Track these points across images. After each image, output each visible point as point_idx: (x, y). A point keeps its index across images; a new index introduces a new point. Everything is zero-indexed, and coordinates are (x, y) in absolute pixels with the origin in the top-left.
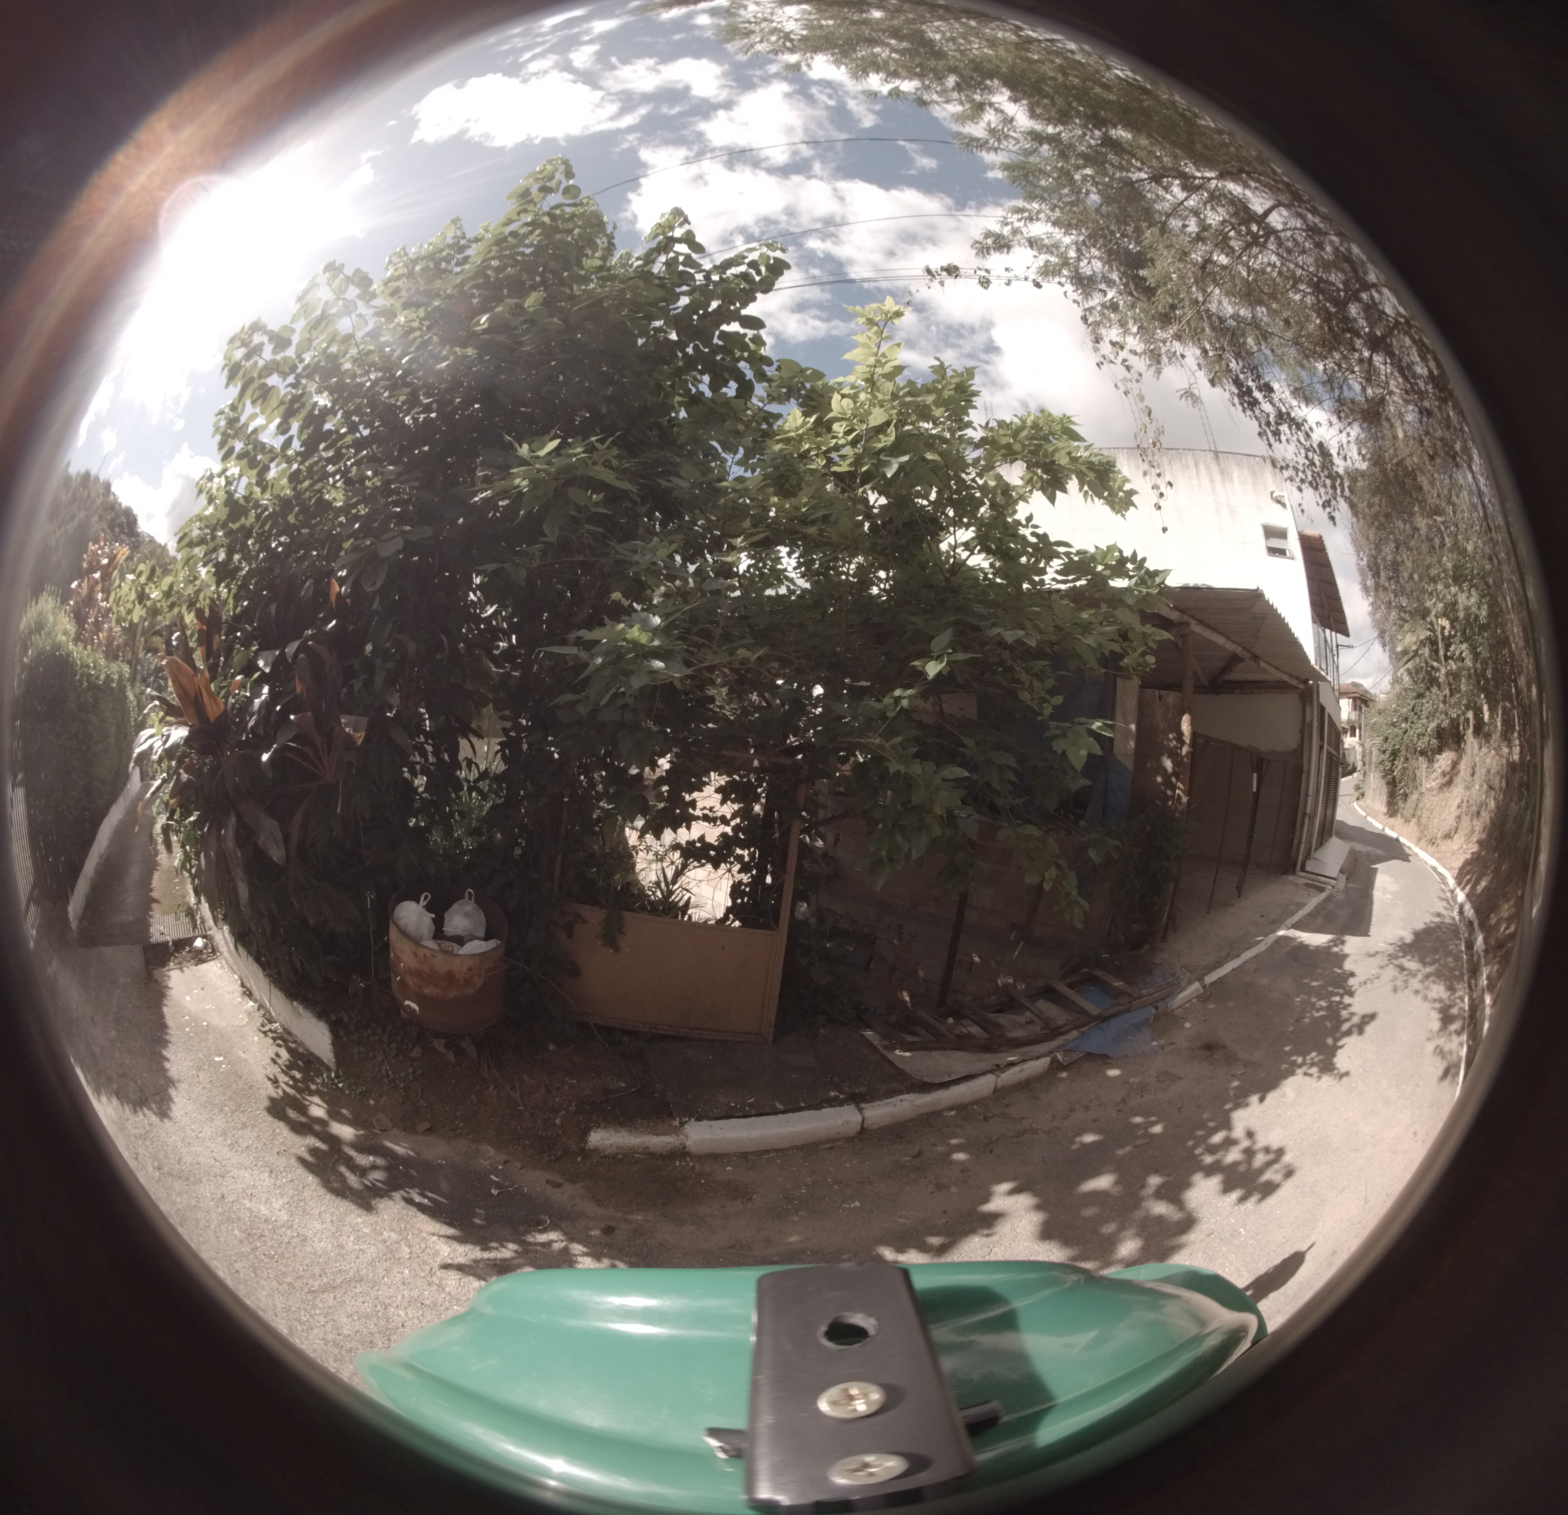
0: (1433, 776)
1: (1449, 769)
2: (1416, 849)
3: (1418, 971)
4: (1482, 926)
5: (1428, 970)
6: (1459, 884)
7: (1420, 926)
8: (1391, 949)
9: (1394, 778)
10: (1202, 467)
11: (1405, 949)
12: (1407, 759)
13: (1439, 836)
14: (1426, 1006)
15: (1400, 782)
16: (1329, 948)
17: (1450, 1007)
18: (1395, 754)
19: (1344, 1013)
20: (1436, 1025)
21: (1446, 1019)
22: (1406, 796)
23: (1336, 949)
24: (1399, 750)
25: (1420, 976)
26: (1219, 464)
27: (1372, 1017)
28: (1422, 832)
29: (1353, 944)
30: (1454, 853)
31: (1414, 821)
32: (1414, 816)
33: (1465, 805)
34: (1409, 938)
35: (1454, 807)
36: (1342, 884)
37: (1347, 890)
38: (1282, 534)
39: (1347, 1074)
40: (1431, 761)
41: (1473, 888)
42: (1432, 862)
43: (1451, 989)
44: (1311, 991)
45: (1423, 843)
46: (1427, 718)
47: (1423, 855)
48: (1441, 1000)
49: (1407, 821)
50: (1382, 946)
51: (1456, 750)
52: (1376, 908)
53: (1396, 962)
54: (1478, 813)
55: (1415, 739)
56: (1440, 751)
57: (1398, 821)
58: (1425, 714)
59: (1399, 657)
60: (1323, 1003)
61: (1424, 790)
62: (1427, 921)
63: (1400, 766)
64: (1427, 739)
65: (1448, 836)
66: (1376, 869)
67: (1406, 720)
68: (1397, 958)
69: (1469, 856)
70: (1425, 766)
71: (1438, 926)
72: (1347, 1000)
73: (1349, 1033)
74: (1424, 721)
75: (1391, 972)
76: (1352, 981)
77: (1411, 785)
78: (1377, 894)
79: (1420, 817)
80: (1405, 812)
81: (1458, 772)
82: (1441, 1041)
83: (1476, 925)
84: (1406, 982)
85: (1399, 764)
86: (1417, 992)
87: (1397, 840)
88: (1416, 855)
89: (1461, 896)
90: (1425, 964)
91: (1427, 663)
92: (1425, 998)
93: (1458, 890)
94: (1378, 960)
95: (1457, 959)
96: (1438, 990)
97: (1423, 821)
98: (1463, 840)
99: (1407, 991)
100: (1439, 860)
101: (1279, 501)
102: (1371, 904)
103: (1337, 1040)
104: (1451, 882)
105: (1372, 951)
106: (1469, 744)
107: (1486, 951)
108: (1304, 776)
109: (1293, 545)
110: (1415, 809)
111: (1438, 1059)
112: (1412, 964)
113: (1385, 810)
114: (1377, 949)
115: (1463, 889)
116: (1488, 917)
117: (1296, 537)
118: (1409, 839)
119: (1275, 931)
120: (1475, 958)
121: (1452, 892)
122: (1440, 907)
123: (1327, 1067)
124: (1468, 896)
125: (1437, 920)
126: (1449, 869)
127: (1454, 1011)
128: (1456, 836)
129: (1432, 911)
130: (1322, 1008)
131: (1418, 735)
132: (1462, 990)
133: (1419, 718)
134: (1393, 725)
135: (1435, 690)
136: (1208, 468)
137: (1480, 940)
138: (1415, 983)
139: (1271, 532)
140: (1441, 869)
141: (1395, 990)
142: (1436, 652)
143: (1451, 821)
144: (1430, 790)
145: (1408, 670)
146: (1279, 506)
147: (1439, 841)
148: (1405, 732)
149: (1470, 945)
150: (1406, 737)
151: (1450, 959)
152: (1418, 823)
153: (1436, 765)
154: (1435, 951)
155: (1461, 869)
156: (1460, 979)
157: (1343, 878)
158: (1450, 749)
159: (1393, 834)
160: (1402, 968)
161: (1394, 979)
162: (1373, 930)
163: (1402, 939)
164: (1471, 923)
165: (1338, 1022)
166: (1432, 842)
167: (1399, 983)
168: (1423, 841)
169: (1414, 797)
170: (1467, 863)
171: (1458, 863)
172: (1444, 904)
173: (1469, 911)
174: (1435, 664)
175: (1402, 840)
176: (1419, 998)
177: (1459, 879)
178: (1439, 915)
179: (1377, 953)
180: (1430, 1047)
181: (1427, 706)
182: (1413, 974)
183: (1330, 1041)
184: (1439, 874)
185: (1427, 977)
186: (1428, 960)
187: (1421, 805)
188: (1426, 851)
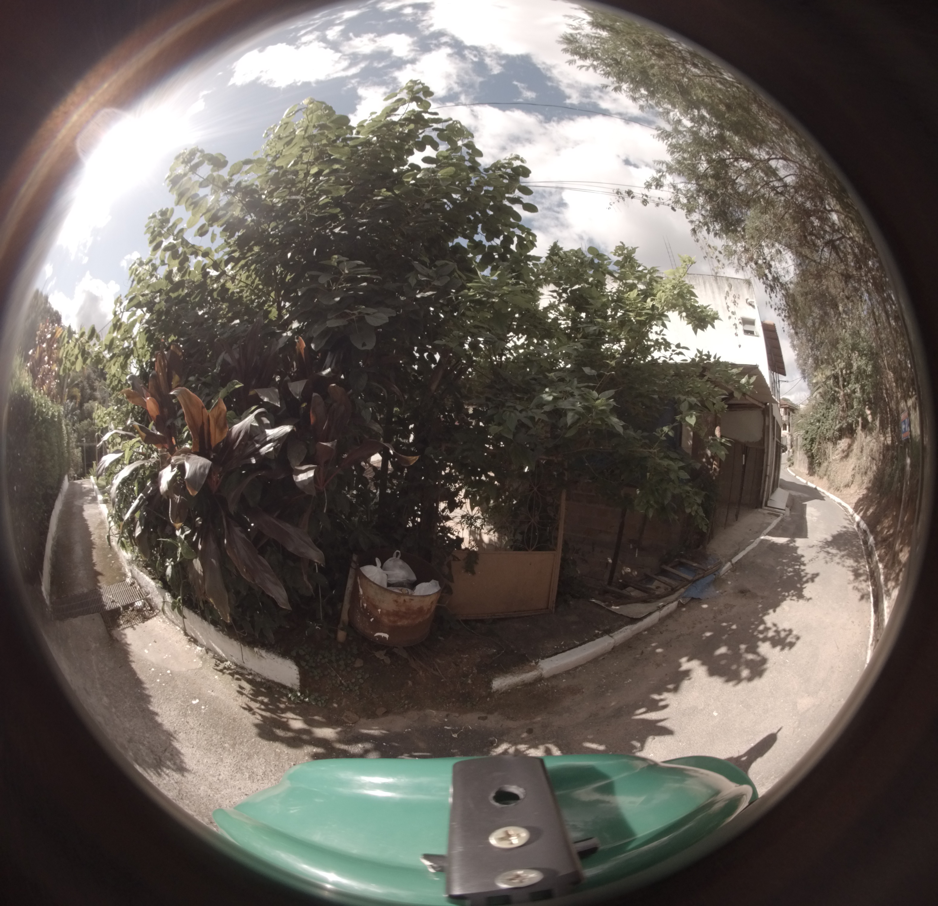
0: (836, 452)
1: (846, 448)
2: (828, 494)
3: (837, 554)
4: (872, 532)
5: (843, 553)
6: (856, 511)
7: (835, 533)
8: (821, 544)
9: (812, 454)
10: (708, 285)
11: (828, 544)
12: (820, 443)
13: (842, 485)
14: (844, 569)
15: (816, 456)
16: (788, 544)
17: (858, 569)
18: (812, 440)
19: (803, 574)
20: (852, 577)
21: (857, 575)
22: (820, 464)
23: (792, 545)
24: (815, 438)
25: (839, 556)
26: (717, 283)
27: (817, 575)
28: (831, 484)
29: (799, 542)
30: (851, 495)
31: (825, 478)
32: (825, 475)
33: (857, 468)
34: (830, 539)
35: (851, 469)
36: (788, 512)
37: (791, 516)
38: (752, 323)
39: (811, 599)
40: (835, 444)
41: (865, 513)
42: (838, 500)
43: (857, 561)
44: (783, 564)
45: (832, 490)
46: (832, 420)
47: (832, 496)
48: (852, 567)
49: (821, 478)
50: (815, 542)
51: (851, 438)
52: (809, 524)
53: (825, 550)
54: (866, 473)
55: (825, 432)
56: (840, 438)
57: (815, 478)
58: (830, 417)
59: (814, 387)
60: (791, 569)
61: (831, 460)
62: (839, 530)
63: (816, 447)
64: (832, 431)
65: (847, 486)
66: (806, 505)
67: (819, 421)
68: (825, 548)
69: (861, 496)
70: (831, 447)
71: (846, 533)
72: (802, 567)
73: (807, 582)
74: (831, 421)
75: (822, 555)
76: (803, 559)
77: (823, 458)
78: (808, 517)
79: (829, 476)
80: (820, 473)
81: (852, 450)
82: (856, 584)
83: (868, 532)
84: (831, 559)
85: (815, 446)
86: (838, 563)
87: (816, 489)
88: (828, 497)
89: (857, 518)
90: (840, 551)
91: (831, 389)
92: (844, 566)
93: (855, 515)
94: (815, 549)
95: (859, 548)
96: (850, 562)
97: (831, 478)
98: (857, 487)
99: (833, 563)
100: (842, 499)
101: (750, 304)
102: (806, 522)
103: (802, 585)
104: (851, 511)
105: (811, 545)
106: (859, 434)
107: (876, 544)
108: (765, 455)
109: (758, 329)
110: (826, 471)
111: (856, 592)
112: (834, 551)
113: (807, 472)
114: (813, 544)
115: (858, 514)
116: (875, 527)
117: (760, 324)
118: (823, 488)
119: (759, 537)
120: (870, 548)
121: (852, 516)
122: (846, 523)
123: (800, 596)
124: (862, 518)
125: (844, 529)
126: (849, 504)
127: (861, 571)
128: (852, 486)
129: (841, 525)
130: (791, 572)
131: (827, 430)
132: (863, 562)
133: (827, 420)
134: (811, 424)
135: (836, 404)
136: (711, 285)
137: (871, 539)
138: (837, 559)
139: (746, 322)
140: (844, 504)
141: (826, 562)
142: (838, 383)
143: (849, 477)
144: (835, 460)
145: (820, 393)
146: (751, 307)
147: (842, 489)
148: (819, 428)
149: (866, 542)
150: (819, 431)
151: (854, 548)
152: (828, 479)
153: (838, 446)
154: (845, 544)
155: (857, 504)
156: (862, 557)
157: (788, 510)
158: (847, 437)
159: (813, 486)
160: (828, 553)
161: (825, 558)
162: (809, 534)
163: (826, 539)
164: (865, 531)
165: (801, 578)
166: (838, 489)
167: (828, 559)
168: (832, 489)
169: (825, 464)
170: (860, 500)
171: (855, 500)
172: (848, 522)
173: (863, 525)
174: (837, 389)
175: (818, 488)
176: (840, 567)
177: (856, 509)
178: (845, 527)
179: (813, 546)
180: (850, 587)
181: (832, 413)
182: (835, 555)
183: (799, 585)
184: (843, 507)
185: (843, 556)
186: (842, 548)
187: (829, 469)
188: (834, 494)
